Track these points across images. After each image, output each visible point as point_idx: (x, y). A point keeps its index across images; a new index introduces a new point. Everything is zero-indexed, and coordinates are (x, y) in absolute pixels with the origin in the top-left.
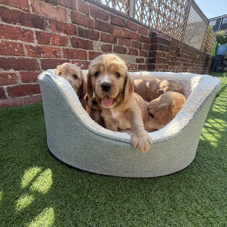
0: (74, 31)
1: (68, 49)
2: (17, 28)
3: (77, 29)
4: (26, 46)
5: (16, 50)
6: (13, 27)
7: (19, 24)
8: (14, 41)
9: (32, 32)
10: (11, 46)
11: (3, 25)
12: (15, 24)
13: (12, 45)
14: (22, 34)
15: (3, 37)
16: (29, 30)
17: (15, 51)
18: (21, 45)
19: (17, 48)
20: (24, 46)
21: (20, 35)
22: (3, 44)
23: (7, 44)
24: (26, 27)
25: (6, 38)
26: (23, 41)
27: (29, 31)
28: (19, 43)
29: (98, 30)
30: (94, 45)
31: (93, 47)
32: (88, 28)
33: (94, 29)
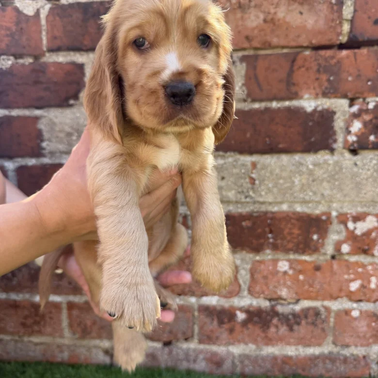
29: (72, 53)
30: (46, 135)
31: (42, 141)
32: (9, 60)
33: (47, 54)
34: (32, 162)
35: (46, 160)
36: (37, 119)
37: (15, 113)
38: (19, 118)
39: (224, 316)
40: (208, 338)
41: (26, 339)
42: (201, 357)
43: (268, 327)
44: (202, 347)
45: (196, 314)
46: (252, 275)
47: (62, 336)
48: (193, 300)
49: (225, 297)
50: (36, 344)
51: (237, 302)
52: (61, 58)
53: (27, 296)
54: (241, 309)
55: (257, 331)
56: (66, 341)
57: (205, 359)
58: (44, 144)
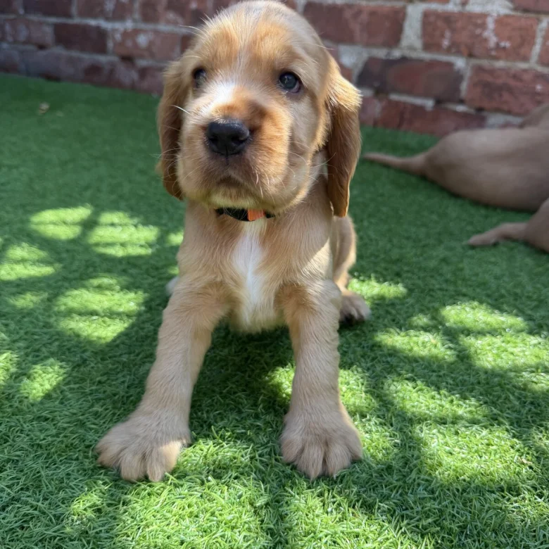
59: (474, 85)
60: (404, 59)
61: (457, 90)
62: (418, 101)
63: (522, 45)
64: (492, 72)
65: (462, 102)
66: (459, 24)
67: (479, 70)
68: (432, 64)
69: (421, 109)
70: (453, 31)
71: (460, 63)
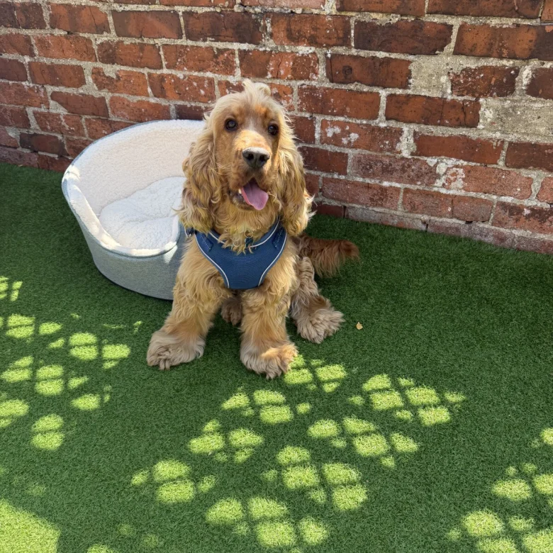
0: (341, 35)
1: (313, 89)
2: (207, 48)
3: (353, 26)
4: (220, 83)
5: (202, 92)
6: (201, 47)
7: (211, 39)
8: (201, 74)
9: (232, 52)
10: (195, 84)
11: (187, 46)
12: (205, 40)
13: (197, 82)
14: (214, 60)
15: (185, 69)
16: (228, 49)
17: (200, 95)
18: (211, 81)
19: (204, 88)
20: (216, 82)
21: (211, 63)
22: (184, 82)
23: (190, 80)
24: (222, 43)
25: (190, 69)
26: (215, 73)
27: (228, 52)
28: (208, 79)
29: (445, 16)
30: (413, 74)
31: (410, 78)
32: (397, 17)
33: (426, 15)
34: (399, 92)
35: (410, 92)
36: (409, 62)
37: (393, 56)
38: (396, 59)
39: (515, 211)
40: (499, 223)
41: (370, 208)
42: (491, 234)
43: (545, 222)
44: (493, 227)
45: (495, 206)
46: (542, 187)
47: (396, 210)
48: (495, 197)
49: (518, 198)
50: (377, 212)
51: (526, 202)
52: (436, 19)
53: (377, 182)
54: (528, 208)
55: (536, 223)
56: (398, 213)
57: (493, 236)
58: (411, 81)
59: (70, 147)
60: (35, 134)
61: (64, 150)
62: (51, 155)
63: (79, 129)
64: (73, 141)
65: (68, 155)
66: (50, 119)
67: (68, 140)
68: (49, 137)
69: (54, 158)
70: (49, 121)
71: (60, 137)
